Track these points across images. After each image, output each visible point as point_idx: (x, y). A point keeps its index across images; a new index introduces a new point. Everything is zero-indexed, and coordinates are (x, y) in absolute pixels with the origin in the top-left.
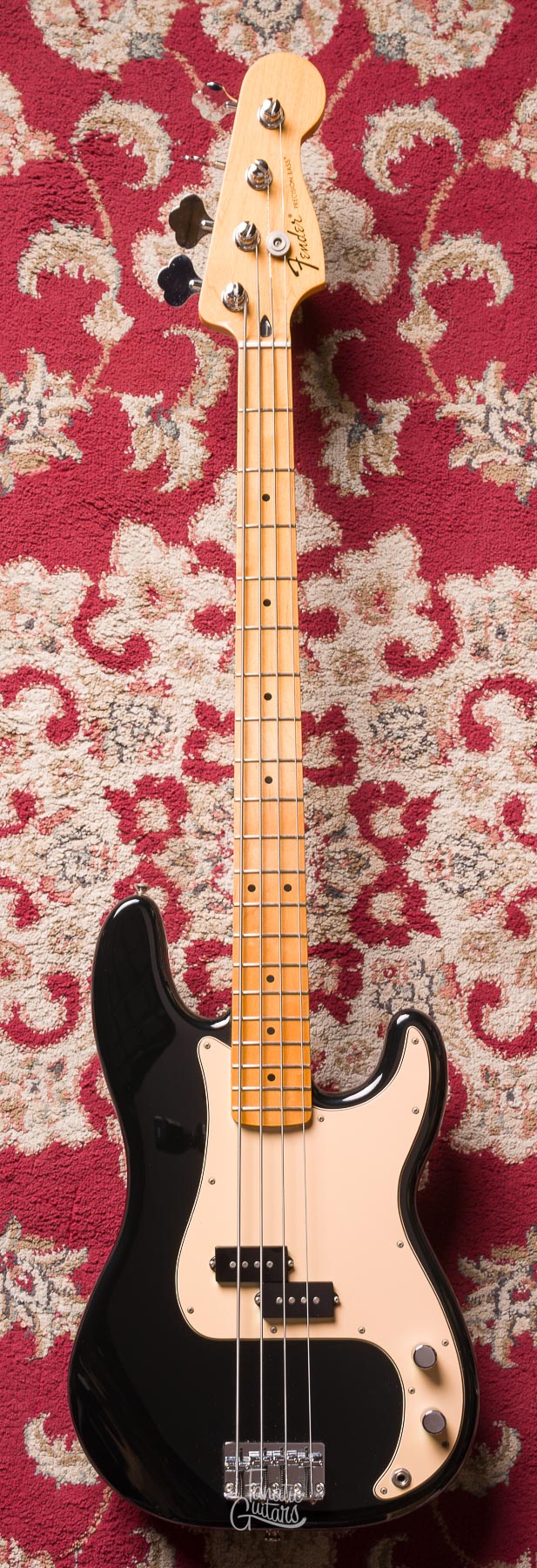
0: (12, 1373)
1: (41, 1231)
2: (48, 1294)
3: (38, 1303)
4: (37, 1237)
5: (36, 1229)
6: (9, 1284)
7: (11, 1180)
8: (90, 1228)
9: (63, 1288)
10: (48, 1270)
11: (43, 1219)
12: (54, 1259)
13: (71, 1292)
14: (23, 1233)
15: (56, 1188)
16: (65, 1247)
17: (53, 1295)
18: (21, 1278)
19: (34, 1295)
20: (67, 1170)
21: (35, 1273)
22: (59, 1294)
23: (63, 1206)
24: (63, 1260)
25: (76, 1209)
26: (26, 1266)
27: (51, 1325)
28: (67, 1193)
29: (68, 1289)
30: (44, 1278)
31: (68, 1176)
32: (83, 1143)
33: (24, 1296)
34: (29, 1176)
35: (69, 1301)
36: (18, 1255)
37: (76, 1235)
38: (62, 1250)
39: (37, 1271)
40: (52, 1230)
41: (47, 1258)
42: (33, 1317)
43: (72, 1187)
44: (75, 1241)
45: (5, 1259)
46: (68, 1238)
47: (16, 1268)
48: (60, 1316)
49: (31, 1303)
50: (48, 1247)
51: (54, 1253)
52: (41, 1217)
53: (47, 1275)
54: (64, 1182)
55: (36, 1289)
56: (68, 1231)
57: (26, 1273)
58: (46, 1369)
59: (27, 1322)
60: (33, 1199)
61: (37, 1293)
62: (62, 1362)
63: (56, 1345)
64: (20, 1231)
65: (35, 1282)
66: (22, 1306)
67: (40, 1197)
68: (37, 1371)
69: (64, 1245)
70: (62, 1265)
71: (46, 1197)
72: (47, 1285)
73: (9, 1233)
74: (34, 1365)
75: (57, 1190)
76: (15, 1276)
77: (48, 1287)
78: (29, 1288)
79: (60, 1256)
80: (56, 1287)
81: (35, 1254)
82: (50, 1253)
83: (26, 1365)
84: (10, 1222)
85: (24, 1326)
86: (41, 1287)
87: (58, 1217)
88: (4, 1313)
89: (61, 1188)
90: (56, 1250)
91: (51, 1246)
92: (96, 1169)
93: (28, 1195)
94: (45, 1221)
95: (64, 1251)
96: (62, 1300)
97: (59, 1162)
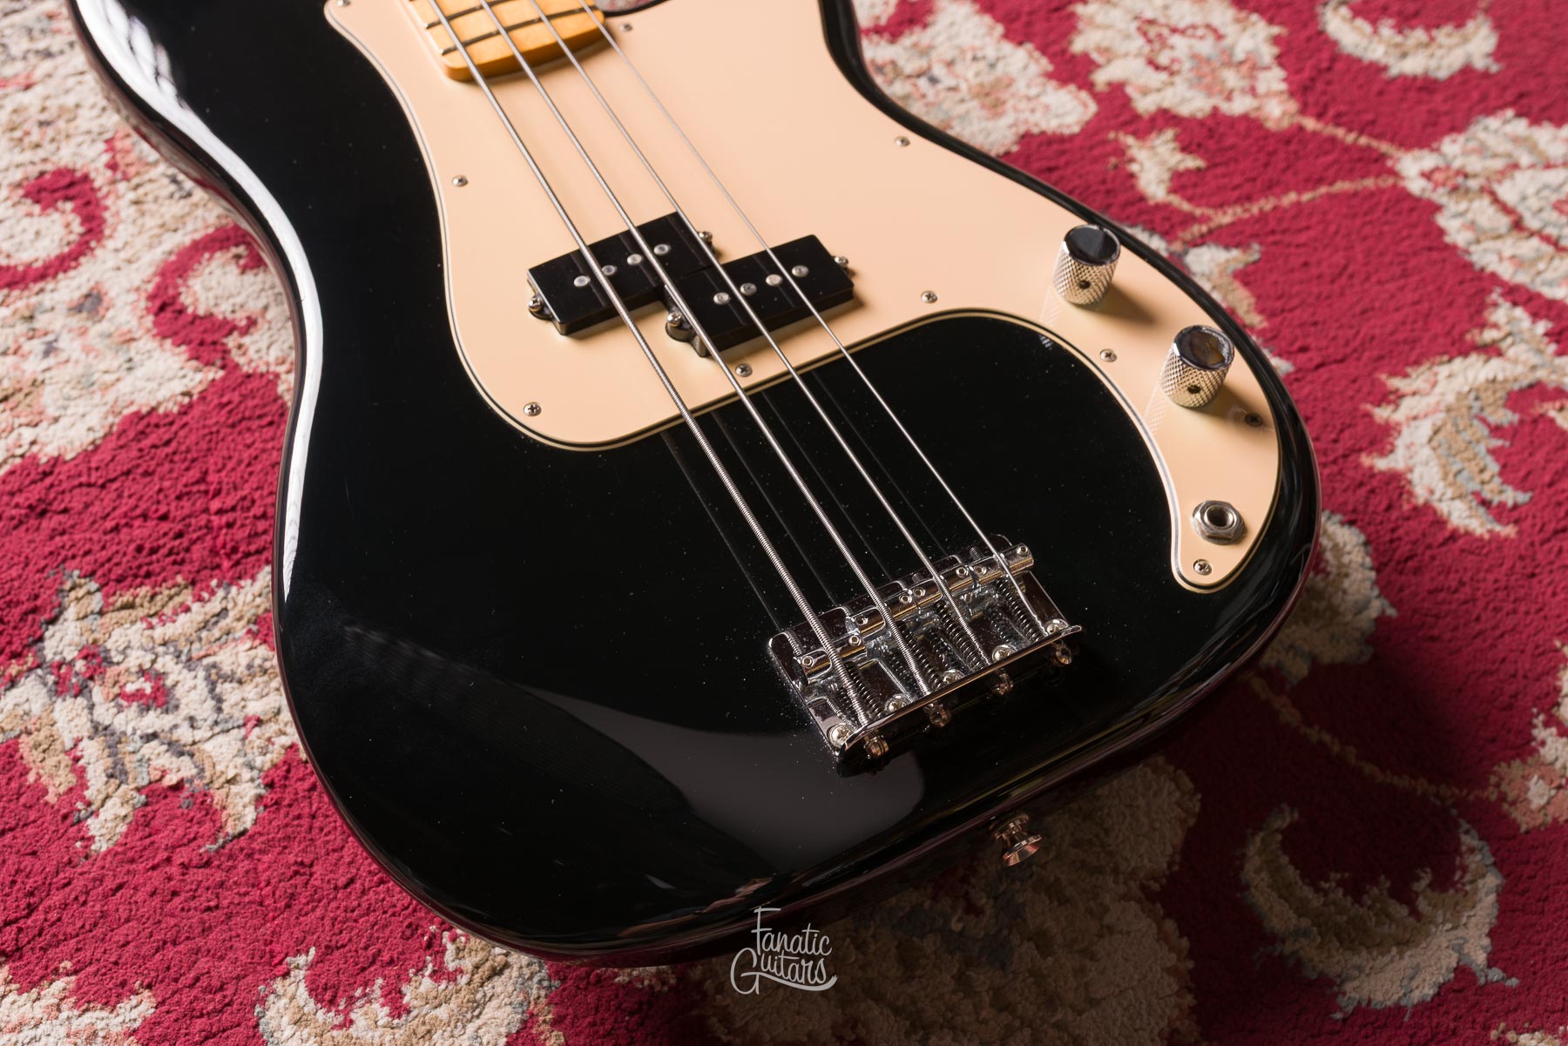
0: (177, 900)
1: (148, 575)
2: (212, 690)
3: (192, 719)
4: (144, 591)
5: (136, 576)
6: (104, 713)
7: (43, 513)
8: (261, 525)
9: (244, 661)
10: (196, 645)
11: (145, 552)
12: (200, 618)
13: (267, 664)
14: (107, 596)
15: (157, 488)
16: (219, 585)
17: (224, 688)
18: (130, 688)
19: (177, 707)
20: (169, 450)
21: (166, 663)
22: (240, 682)
23: (186, 511)
24: (224, 612)
25: (215, 505)
26: (137, 658)
27: (241, 753)
28: (186, 486)
29: (258, 662)
30: (190, 664)
31: (176, 458)
32: (184, 394)
33: (154, 720)
34: (85, 490)
35: (267, 683)
36: (109, 645)
37: (235, 550)
38: (213, 593)
39: (169, 657)
40: (175, 563)
41: (184, 624)
42: (192, 755)
43: (194, 474)
44: (237, 563)
45: (80, 665)
46: (218, 566)
47: (111, 672)
48: (259, 722)
49: (176, 726)
50: (177, 600)
51: (196, 607)
52: (140, 549)
53: (195, 654)
54: (171, 471)
55: (179, 692)
56: (214, 552)
57: (142, 672)
58: (262, 852)
59: (179, 769)
60: (109, 524)
61: (184, 701)
62: (299, 817)
63: (270, 785)
64: (99, 596)
65: (169, 682)
66: (154, 743)
67: (126, 515)
68: (243, 865)
69: (214, 583)
70: (224, 623)
71: (138, 511)
72: (201, 674)
73: (71, 612)
74: (231, 857)
75: (160, 490)
76: (116, 690)
77: (207, 678)
78: (160, 697)
79: (215, 606)
80: (226, 669)
81: (151, 627)
82: (187, 610)
83: (208, 864)
84: (68, 586)
85: (174, 781)
86: (191, 683)
87: (179, 535)
88: (111, 776)
89: (167, 484)
90: (200, 599)
91: (187, 596)
92: (233, 426)
93: (94, 522)
94: (153, 551)
95: (221, 593)
96: (250, 690)
97: (147, 442)
